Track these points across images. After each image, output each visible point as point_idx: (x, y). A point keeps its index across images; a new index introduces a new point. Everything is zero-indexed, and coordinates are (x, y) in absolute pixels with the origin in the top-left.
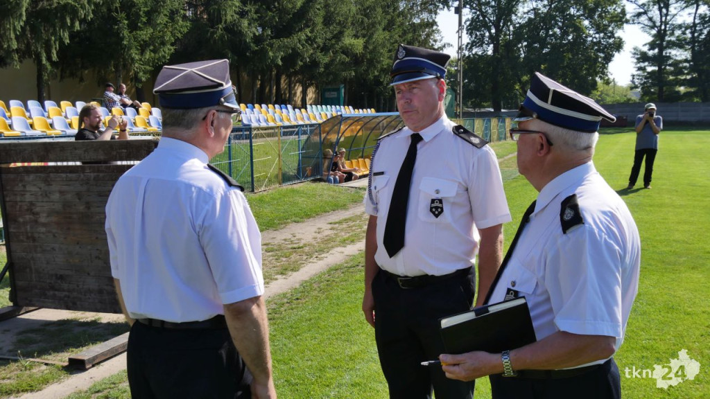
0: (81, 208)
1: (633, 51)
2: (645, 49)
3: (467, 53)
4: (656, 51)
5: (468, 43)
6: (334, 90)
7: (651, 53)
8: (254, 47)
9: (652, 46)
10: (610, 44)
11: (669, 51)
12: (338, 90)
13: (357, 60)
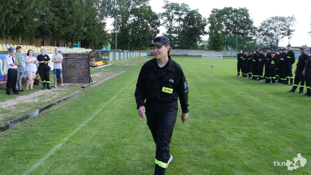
0: (73, 65)
1: (162, 34)
2: (166, 33)
3: (113, 32)
4: (169, 34)
5: (113, 29)
6: (76, 43)
7: (167, 35)
8: (57, 29)
9: (168, 32)
10: (156, 32)
11: (172, 34)
12: (77, 43)
13: (85, 34)
